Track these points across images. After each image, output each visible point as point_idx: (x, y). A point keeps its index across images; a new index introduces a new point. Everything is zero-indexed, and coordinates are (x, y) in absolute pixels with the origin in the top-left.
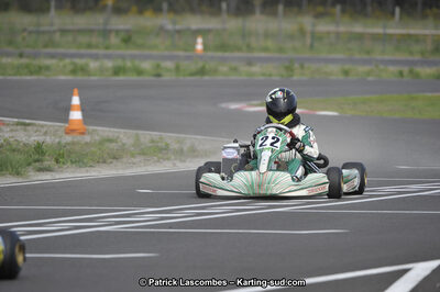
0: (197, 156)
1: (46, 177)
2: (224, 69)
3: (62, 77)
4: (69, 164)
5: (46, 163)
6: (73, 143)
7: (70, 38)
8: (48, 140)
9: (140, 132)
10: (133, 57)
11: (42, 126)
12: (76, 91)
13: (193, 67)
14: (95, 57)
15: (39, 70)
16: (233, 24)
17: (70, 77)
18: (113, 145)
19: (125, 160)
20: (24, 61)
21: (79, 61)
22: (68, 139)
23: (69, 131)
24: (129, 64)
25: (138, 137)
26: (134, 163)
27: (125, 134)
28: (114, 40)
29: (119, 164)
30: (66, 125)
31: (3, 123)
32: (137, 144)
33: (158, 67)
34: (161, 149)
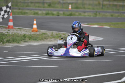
1: (26, 44)
2: (77, 14)
3: (31, 16)
4: (33, 40)
5: (26, 40)
6: (34, 35)
7: (33, 4)
8: (27, 33)
9: (53, 32)
10: (51, 10)
11: (25, 29)
12: (35, 20)
13: (68, 13)
14: (40, 10)
15: (25, 13)
17: (33, 16)
18: (45, 35)
19: (49, 39)
20: (20, 11)
21: (36, 11)
22: (33, 33)
23: (33, 31)
24: (50, 12)
25: (52, 33)
26: (51, 40)
27: (49, 32)
28: (46, 5)
29: (47, 41)
30: (32, 29)
31: (14, 28)
32: (52, 35)
33: (58, 13)
34: (59, 37)
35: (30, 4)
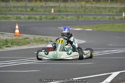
1: (9, 49)
2: (60, 17)
3: (13, 20)
4: (15, 45)
5: (9, 45)
6: (17, 39)
7: (15, 9)
8: (9, 38)
9: (36, 36)
10: (34, 14)
11: (8, 34)
12: (17, 24)
13: (51, 17)
14: (23, 14)
15: (7, 18)
16: (62, 5)
17: (16, 20)
18: (27, 39)
19: (31, 44)
20: (2, 16)
21: (18, 16)
22: (15, 38)
23: (15, 36)
24: (32, 16)
26: (34, 45)
27: (31, 36)
28: (28, 9)
29: (29, 45)
30: (14, 34)
32: (35, 39)
33: (41, 17)
34: (41, 41)
35: (12, 9)
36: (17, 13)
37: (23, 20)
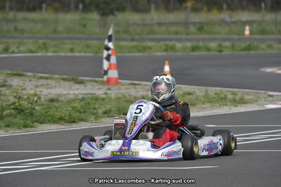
0: (244, 103)
2: (263, 46)
3: (159, 54)
7: (163, 28)
9: (208, 88)
10: (204, 40)
11: (146, 85)
12: (167, 62)
13: (243, 45)
14: (180, 40)
15: (144, 49)
16: (269, 16)
17: (164, 54)
18: (190, 97)
19: (198, 106)
20: (134, 43)
21: (170, 43)
24: (201, 44)
25: (207, 91)
26: (204, 108)
27: (199, 89)
28: (192, 29)
29: (195, 109)
31: (121, 84)
32: (206, 96)
33: (220, 45)
34: (222, 99)
35: (156, 28)
36: (166, 36)
37: (180, 54)
